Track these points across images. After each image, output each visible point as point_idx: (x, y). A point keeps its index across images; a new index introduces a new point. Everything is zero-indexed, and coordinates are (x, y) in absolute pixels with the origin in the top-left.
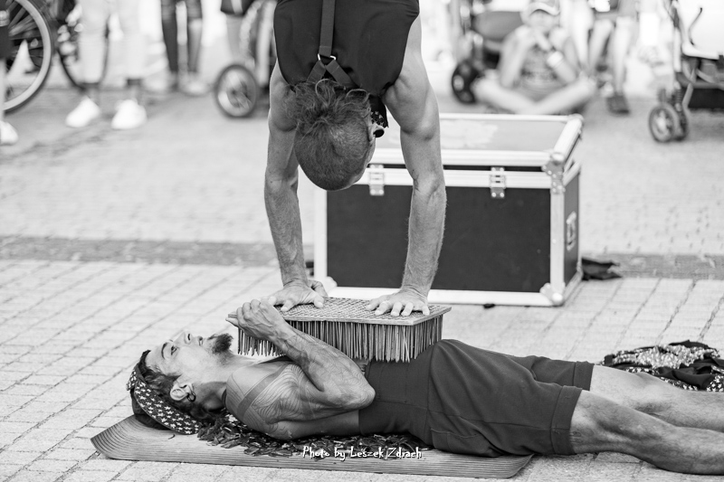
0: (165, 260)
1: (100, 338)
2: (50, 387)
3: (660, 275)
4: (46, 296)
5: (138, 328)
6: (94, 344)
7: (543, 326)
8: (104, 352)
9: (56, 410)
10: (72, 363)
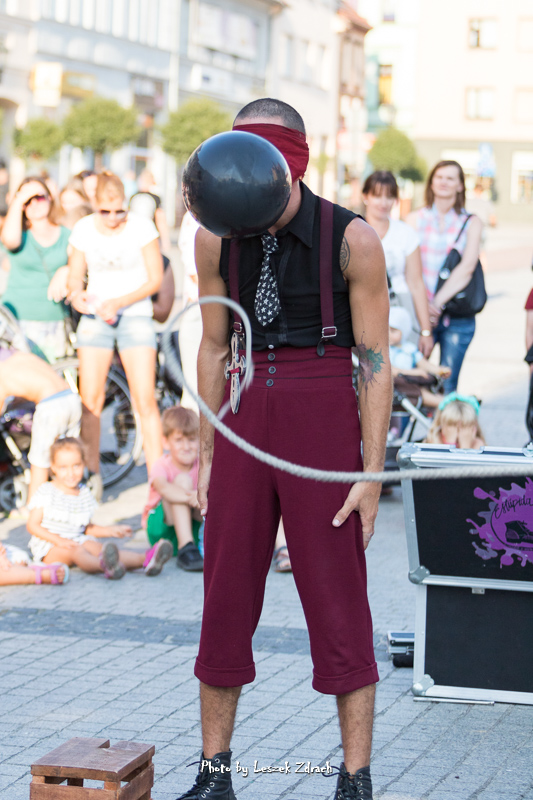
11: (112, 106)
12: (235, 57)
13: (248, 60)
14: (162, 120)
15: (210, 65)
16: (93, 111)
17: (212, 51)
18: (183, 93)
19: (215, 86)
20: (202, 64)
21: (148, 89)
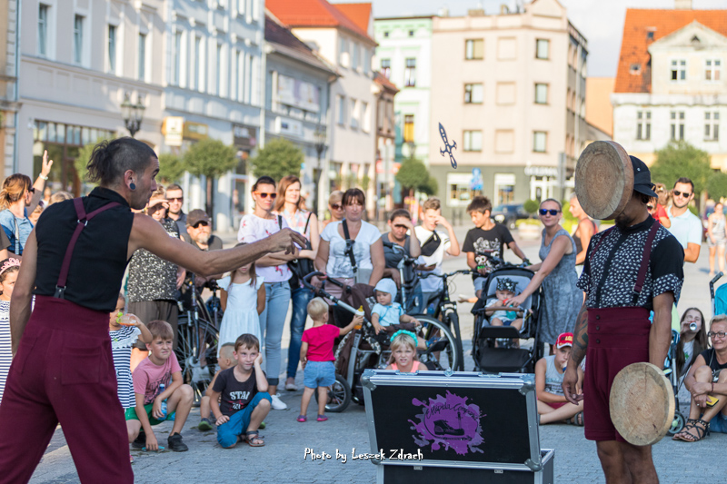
11: (218, 145)
12: (305, 111)
13: (314, 113)
14: (254, 155)
15: (288, 116)
16: (205, 149)
17: (289, 107)
18: (268, 136)
19: (290, 131)
20: (281, 116)
21: (244, 133)
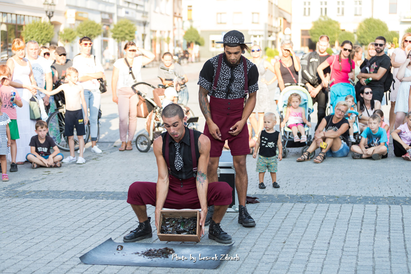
0: (113, 198)
1: (88, 224)
2: (69, 241)
3: (272, 202)
4: (72, 210)
5: (101, 221)
6: (86, 226)
7: (232, 219)
8: (88, 228)
9: (70, 248)
10: (77, 232)
11: (93, 23)
14: (112, 27)
15: (128, 8)
16: (87, 25)
18: (119, 18)
19: (130, 15)
20: (125, 7)
21: (107, 17)
